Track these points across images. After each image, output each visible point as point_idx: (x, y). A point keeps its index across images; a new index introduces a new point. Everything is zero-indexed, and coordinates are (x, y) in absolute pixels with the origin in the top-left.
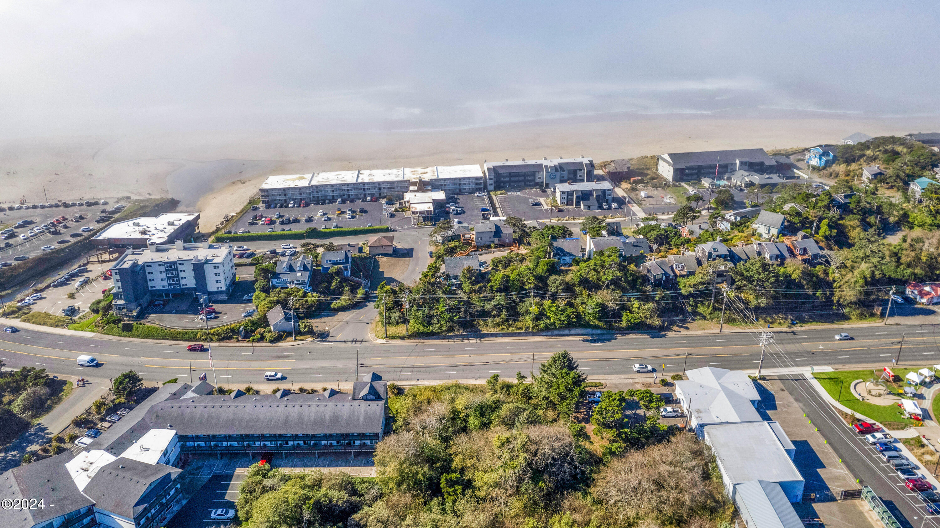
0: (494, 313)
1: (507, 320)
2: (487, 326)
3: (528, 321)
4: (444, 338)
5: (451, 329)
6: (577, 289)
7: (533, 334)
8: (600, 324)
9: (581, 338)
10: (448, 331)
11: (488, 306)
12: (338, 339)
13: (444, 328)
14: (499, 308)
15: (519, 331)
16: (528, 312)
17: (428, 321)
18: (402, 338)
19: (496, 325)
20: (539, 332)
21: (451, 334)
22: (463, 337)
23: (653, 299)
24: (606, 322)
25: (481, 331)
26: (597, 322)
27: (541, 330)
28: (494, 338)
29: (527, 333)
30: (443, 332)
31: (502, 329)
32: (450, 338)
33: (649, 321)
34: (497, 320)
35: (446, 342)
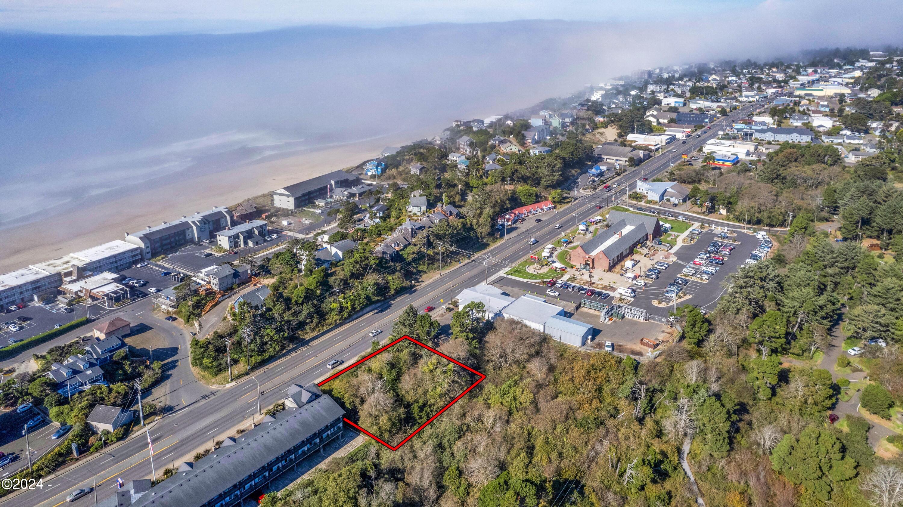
0: (308, 321)
1: (320, 322)
2: (307, 333)
3: (334, 317)
4: (280, 357)
5: (283, 347)
6: (350, 281)
7: (341, 325)
8: (379, 298)
9: (371, 313)
10: (282, 350)
11: (301, 317)
12: (185, 404)
13: (278, 349)
14: (310, 315)
15: (331, 326)
16: (332, 310)
17: (262, 350)
18: (247, 374)
19: (313, 330)
20: (344, 321)
21: (285, 351)
22: (294, 350)
23: (397, 271)
24: (382, 295)
25: (304, 339)
26: (376, 298)
27: (346, 319)
28: (316, 340)
29: (337, 326)
30: (278, 352)
31: (319, 330)
32: (284, 355)
33: (404, 285)
34: (312, 325)
35: (284, 359)
